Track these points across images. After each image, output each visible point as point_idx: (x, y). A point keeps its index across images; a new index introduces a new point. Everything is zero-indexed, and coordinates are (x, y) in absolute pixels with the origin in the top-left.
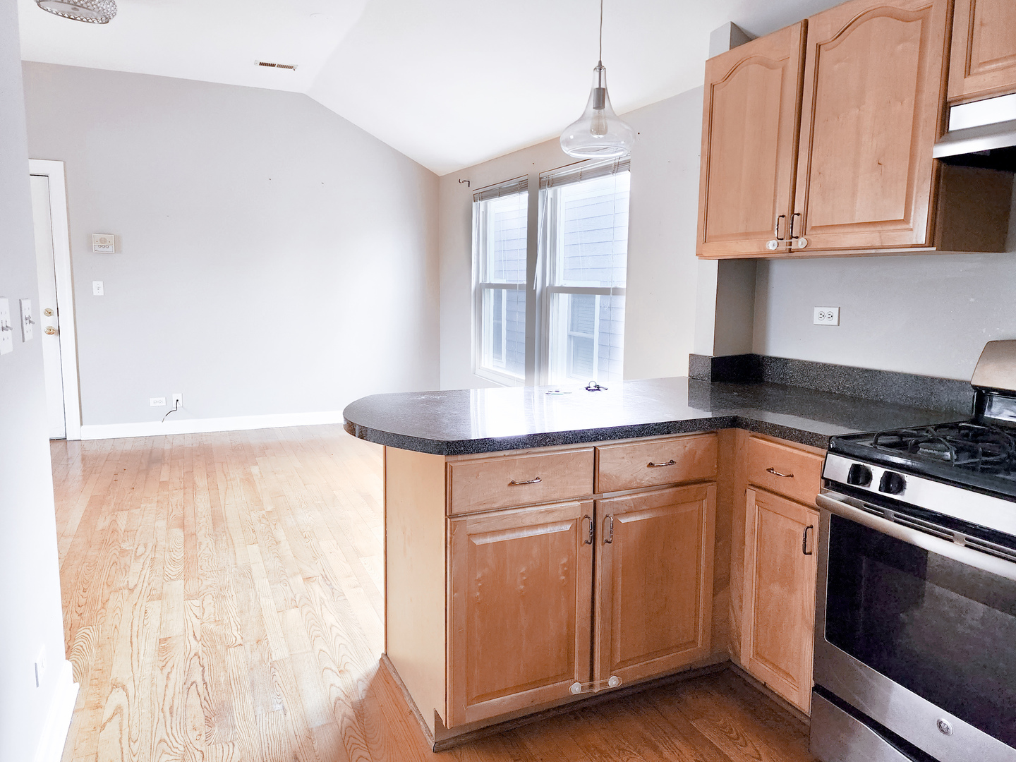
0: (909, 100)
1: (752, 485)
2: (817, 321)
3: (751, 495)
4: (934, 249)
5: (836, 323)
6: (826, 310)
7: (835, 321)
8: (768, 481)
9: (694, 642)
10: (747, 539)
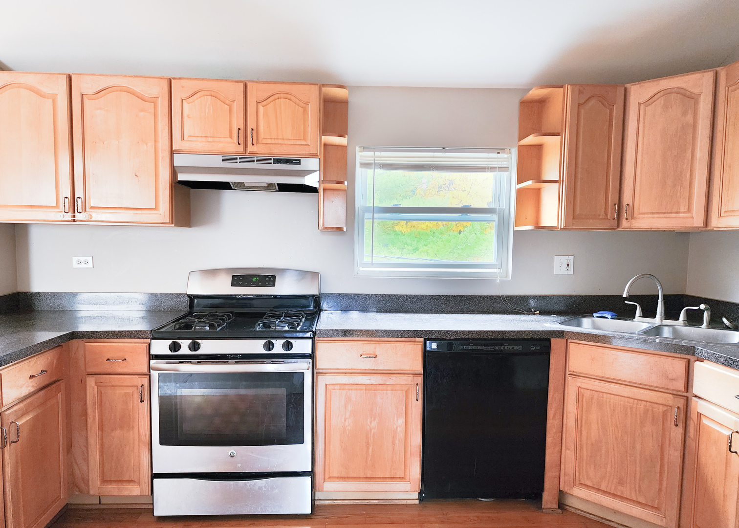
0: (151, 144)
1: (88, 374)
2: (75, 265)
3: (91, 382)
4: (173, 225)
5: (91, 266)
6: (82, 259)
7: (90, 265)
8: (107, 367)
9: (59, 497)
10: (90, 411)
